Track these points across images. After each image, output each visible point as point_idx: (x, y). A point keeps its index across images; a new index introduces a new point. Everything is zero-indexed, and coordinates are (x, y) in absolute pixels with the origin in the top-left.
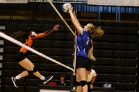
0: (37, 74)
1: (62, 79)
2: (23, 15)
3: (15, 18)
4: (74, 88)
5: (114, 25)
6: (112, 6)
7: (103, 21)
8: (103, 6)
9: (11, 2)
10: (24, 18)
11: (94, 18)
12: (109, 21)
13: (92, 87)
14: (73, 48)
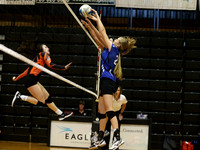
0: (52, 105)
1: (81, 107)
2: (28, 21)
3: (18, 24)
4: (97, 119)
5: (151, 34)
6: (148, 10)
7: (137, 29)
8: (136, 9)
9: (13, 3)
10: (30, 24)
11: (125, 25)
12: (144, 30)
13: (121, 118)
14: (96, 65)
